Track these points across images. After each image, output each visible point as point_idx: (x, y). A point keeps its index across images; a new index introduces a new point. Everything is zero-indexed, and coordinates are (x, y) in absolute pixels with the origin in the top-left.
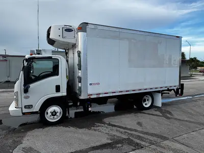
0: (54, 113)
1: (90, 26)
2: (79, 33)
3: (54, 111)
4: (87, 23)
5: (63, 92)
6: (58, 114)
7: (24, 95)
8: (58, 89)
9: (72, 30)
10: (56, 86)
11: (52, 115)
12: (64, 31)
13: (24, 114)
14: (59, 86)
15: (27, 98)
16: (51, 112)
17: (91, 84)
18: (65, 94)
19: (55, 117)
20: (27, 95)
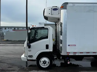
0: (45, 62)
1: (69, 5)
2: (62, 10)
3: (45, 61)
4: (68, 3)
5: (51, 49)
6: (47, 63)
7: (28, 49)
8: (47, 47)
9: (58, 9)
10: (46, 45)
11: (44, 63)
12: (52, 10)
13: (28, 60)
14: (48, 45)
15: (30, 51)
16: (43, 61)
17: (69, 45)
18: (51, 50)
19: (45, 65)
20: (30, 49)
